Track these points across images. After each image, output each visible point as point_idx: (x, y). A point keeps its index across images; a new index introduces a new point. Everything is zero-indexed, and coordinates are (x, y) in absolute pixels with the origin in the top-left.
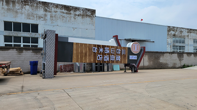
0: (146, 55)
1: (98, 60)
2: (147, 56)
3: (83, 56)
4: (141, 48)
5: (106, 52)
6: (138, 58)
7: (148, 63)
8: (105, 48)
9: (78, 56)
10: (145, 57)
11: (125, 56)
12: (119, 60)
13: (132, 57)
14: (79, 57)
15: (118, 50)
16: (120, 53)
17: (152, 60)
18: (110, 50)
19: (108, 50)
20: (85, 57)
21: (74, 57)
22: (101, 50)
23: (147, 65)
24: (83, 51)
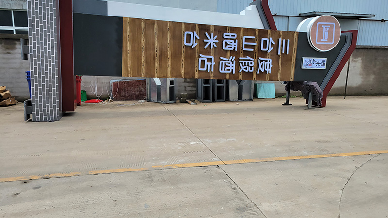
0: (356, 56)
1: (200, 69)
2: (360, 60)
3: (154, 58)
4: (345, 34)
5: (228, 46)
6: (330, 65)
7: (362, 78)
8: (225, 34)
9: (139, 59)
10: (355, 61)
11: (286, 58)
12: (269, 70)
13: (311, 63)
14: (143, 60)
15: (265, 41)
16: (271, 49)
17: (375, 69)
18: (239, 40)
19: (235, 40)
20: (160, 60)
21: (126, 61)
22: (212, 41)
23: (358, 85)
24: (154, 44)
